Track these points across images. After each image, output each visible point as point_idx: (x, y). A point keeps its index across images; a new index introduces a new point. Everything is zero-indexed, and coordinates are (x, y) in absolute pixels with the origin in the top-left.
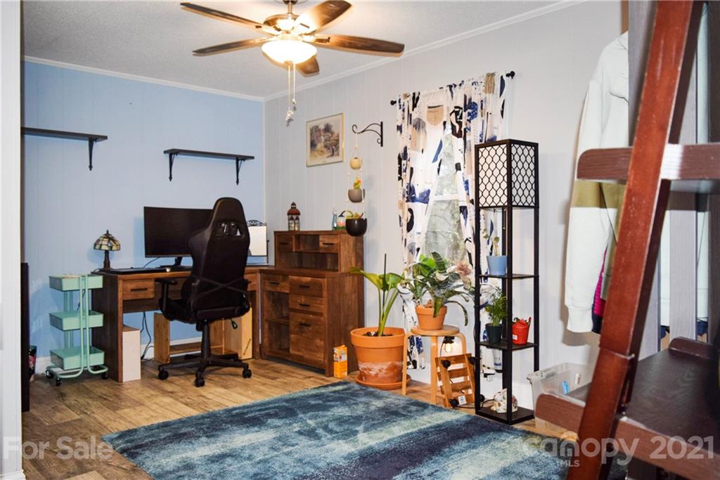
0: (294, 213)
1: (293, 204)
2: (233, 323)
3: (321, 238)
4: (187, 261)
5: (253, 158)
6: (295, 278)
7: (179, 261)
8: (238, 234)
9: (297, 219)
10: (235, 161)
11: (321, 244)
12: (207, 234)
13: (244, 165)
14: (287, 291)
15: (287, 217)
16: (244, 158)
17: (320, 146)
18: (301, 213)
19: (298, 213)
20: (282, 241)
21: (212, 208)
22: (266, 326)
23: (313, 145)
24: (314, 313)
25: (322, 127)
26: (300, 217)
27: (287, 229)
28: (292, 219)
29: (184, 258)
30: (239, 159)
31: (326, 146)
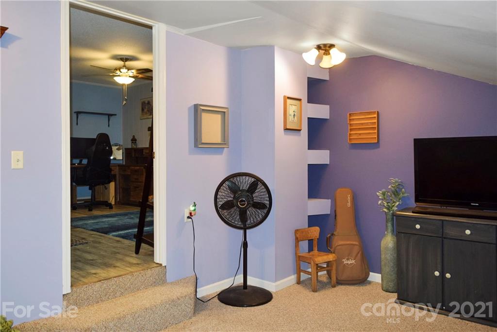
0: (134, 140)
1: (134, 136)
2: (105, 187)
3: (144, 151)
4: (85, 161)
5: (115, 115)
6: (133, 168)
7: (81, 161)
8: (107, 148)
9: (135, 143)
10: (107, 116)
11: (144, 153)
12: (94, 148)
13: (112, 118)
14: (129, 173)
15: (131, 142)
16: (112, 115)
17: (145, 110)
18: (137, 140)
19: (136, 140)
20: (128, 153)
21: (95, 137)
22: (121, 190)
23: (143, 110)
24: (140, 182)
25: (146, 102)
26: (137, 142)
27: (131, 147)
28: (133, 143)
29: (83, 160)
30: (109, 115)
31: (148, 111)
